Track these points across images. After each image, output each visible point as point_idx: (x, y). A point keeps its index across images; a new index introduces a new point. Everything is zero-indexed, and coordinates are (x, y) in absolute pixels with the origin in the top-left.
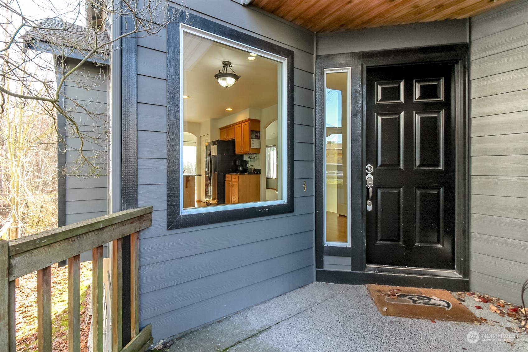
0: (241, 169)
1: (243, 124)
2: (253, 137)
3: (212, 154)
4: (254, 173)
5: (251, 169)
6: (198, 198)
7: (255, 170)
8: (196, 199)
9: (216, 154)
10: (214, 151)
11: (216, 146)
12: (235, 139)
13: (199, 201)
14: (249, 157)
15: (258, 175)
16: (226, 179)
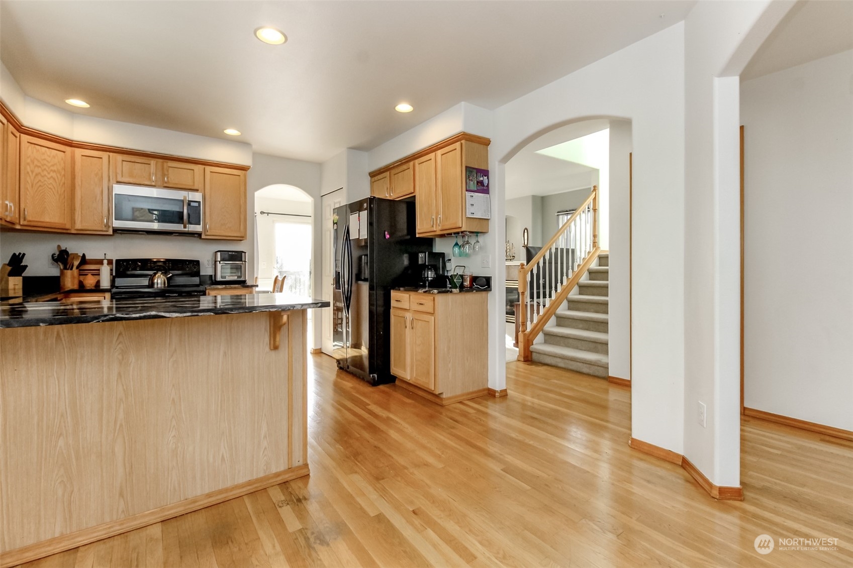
0: (430, 275)
1: (439, 152)
2: (473, 185)
3: (354, 236)
4: (471, 289)
5: (462, 276)
6: (316, 344)
7: (474, 279)
8: (311, 345)
9: (364, 235)
10: (359, 227)
11: (364, 214)
12: (414, 197)
13: (318, 352)
14: (457, 244)
15: (484, 293)
16: (393, 303)
